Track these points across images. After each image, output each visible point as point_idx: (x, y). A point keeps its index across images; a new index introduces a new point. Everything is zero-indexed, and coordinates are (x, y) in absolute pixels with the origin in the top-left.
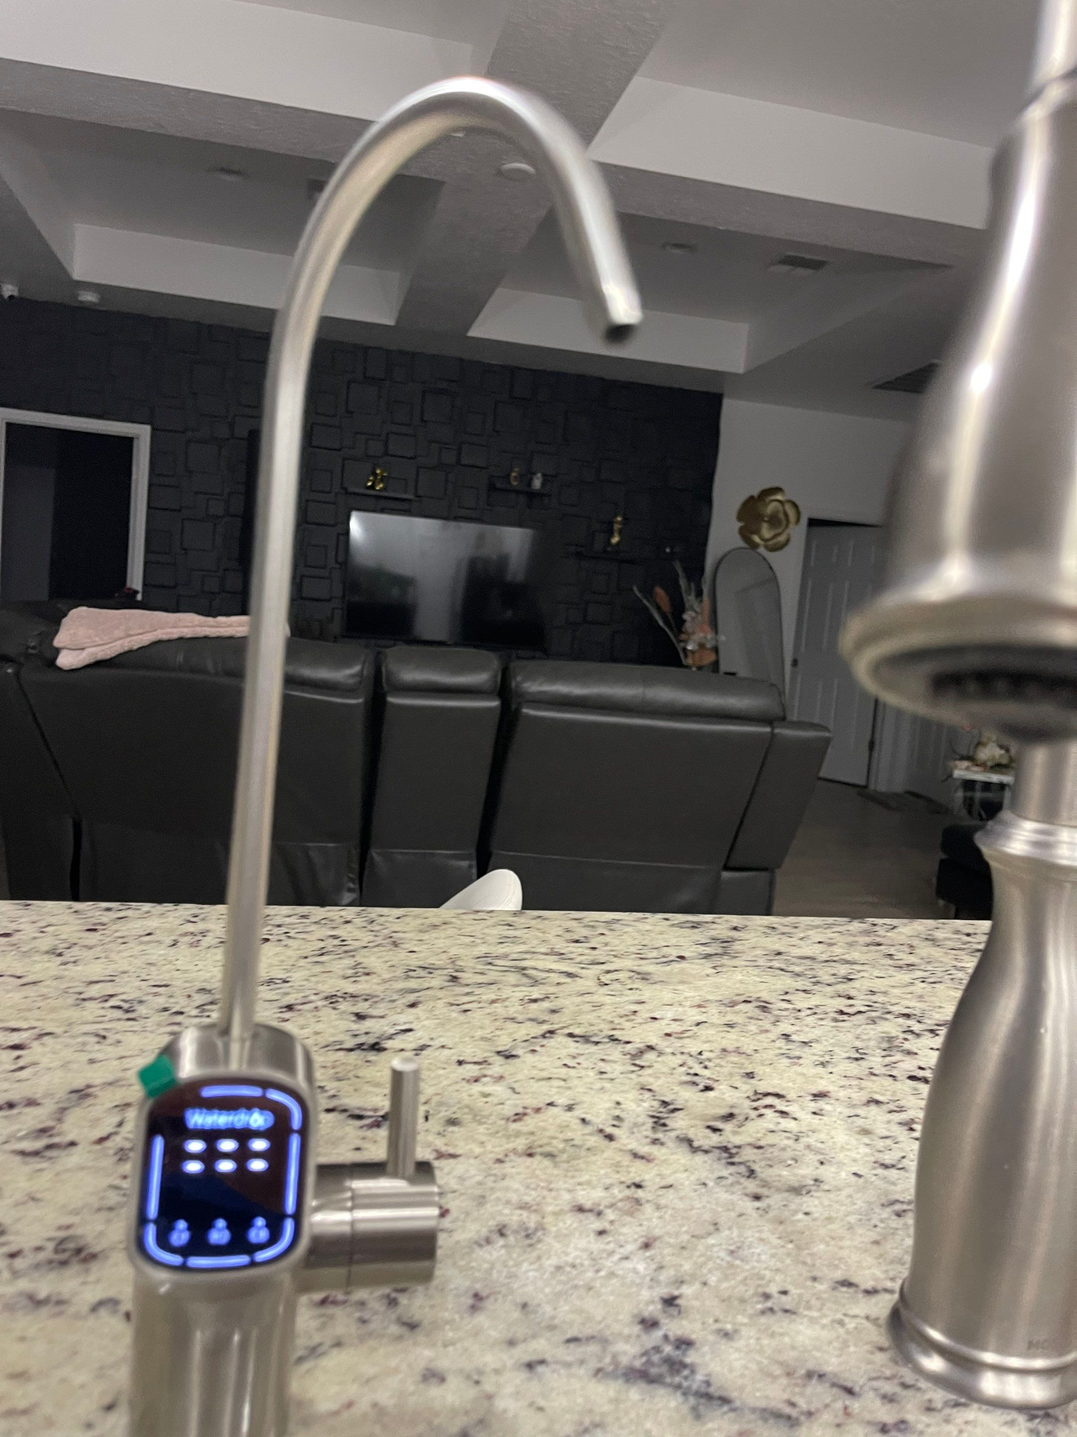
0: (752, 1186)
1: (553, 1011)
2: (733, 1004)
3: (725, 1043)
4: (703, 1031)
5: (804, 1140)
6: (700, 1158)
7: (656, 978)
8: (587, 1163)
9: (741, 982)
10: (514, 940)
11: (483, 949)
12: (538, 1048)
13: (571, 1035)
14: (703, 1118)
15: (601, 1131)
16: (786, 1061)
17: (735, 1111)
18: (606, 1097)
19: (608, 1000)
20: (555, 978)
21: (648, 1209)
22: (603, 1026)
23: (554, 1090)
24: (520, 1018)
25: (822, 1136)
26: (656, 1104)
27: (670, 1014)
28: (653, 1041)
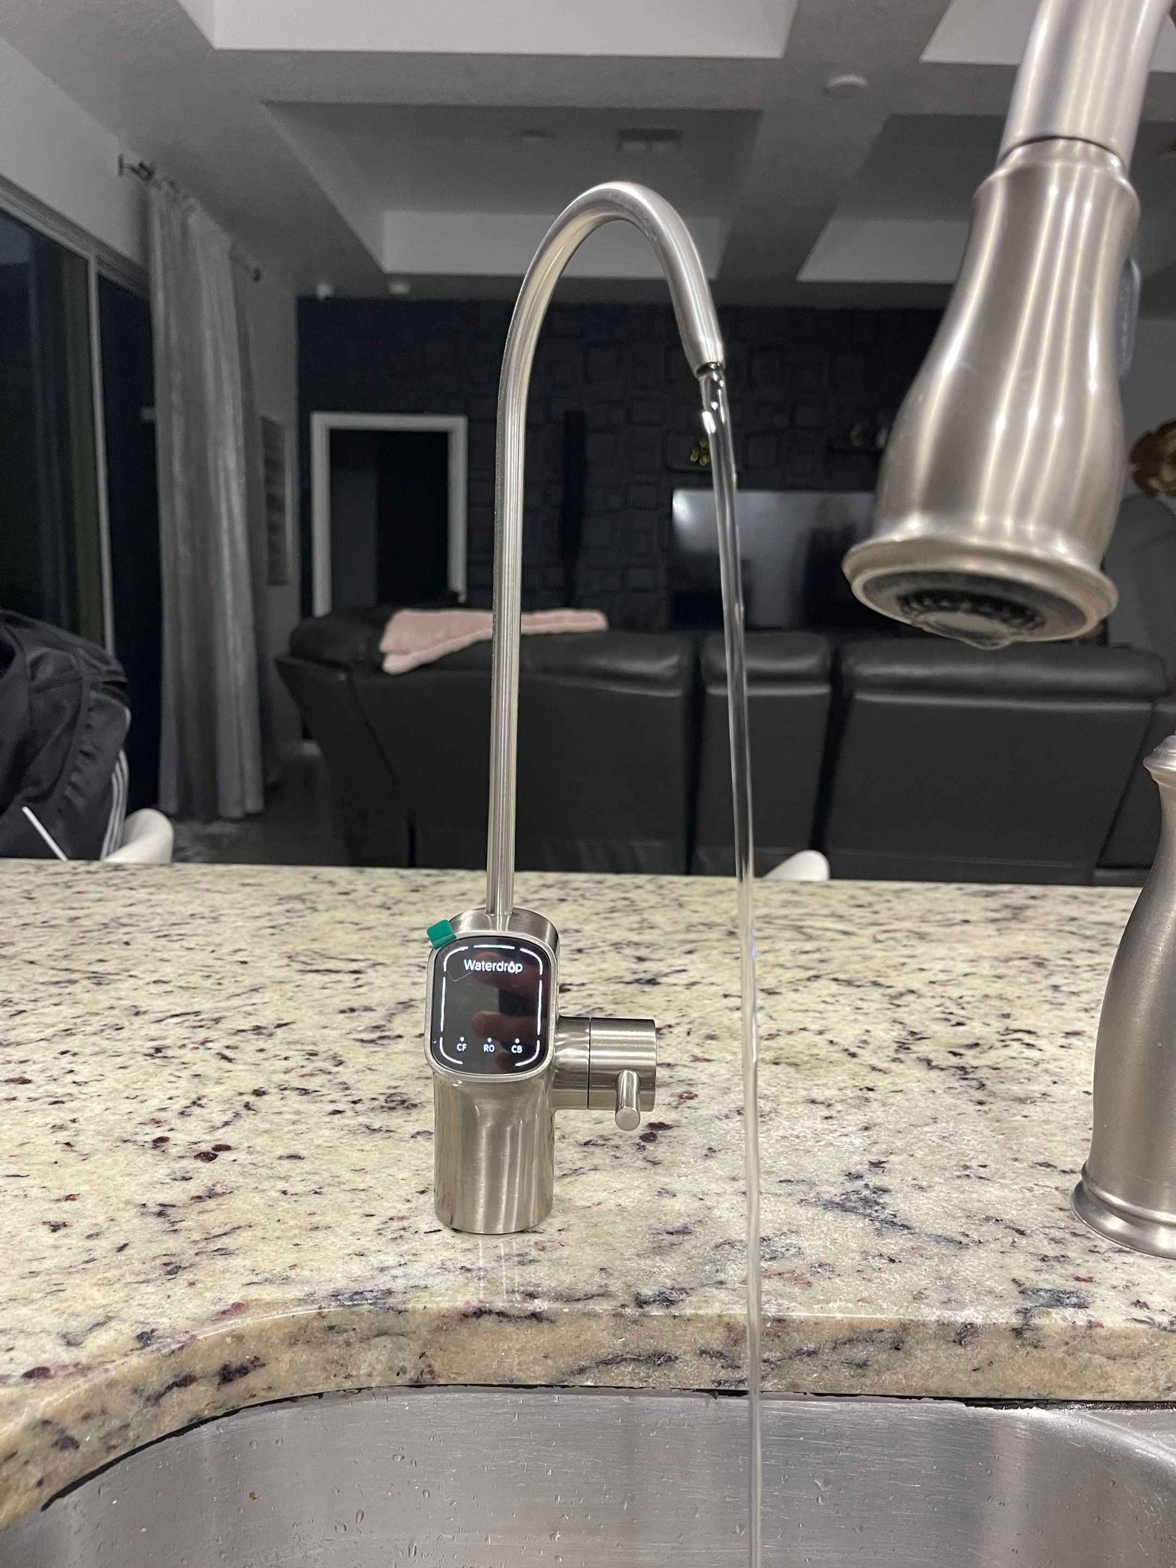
0: (979, 1095)
1: (822, 961)
2: (1008, 960)
3: (988, 991)
4: (969, 981)
5: (1043, 1066)
6: (934, 1074)
7: (934, 937)
8: (827, 1072)
9: (1024, 942)
10: (797, 904)
11: (764, 911)
12: (801, 988)
13: (835, 980)
14: (948, 1045)
15: (846, 1050)
16: (1047, 1006)
17: (980, 1042)
18: (857, 1026)
19: (879, 954)
20: (830, 935)
21: (875, 1105)
22: (869, 973)
23: (809, 1019)
24: (789, 965)
25: (1063, 1064)
26: (904, 1033)
27: (940, 965)
28: (915, 986)
